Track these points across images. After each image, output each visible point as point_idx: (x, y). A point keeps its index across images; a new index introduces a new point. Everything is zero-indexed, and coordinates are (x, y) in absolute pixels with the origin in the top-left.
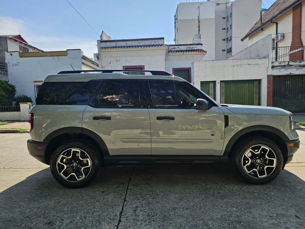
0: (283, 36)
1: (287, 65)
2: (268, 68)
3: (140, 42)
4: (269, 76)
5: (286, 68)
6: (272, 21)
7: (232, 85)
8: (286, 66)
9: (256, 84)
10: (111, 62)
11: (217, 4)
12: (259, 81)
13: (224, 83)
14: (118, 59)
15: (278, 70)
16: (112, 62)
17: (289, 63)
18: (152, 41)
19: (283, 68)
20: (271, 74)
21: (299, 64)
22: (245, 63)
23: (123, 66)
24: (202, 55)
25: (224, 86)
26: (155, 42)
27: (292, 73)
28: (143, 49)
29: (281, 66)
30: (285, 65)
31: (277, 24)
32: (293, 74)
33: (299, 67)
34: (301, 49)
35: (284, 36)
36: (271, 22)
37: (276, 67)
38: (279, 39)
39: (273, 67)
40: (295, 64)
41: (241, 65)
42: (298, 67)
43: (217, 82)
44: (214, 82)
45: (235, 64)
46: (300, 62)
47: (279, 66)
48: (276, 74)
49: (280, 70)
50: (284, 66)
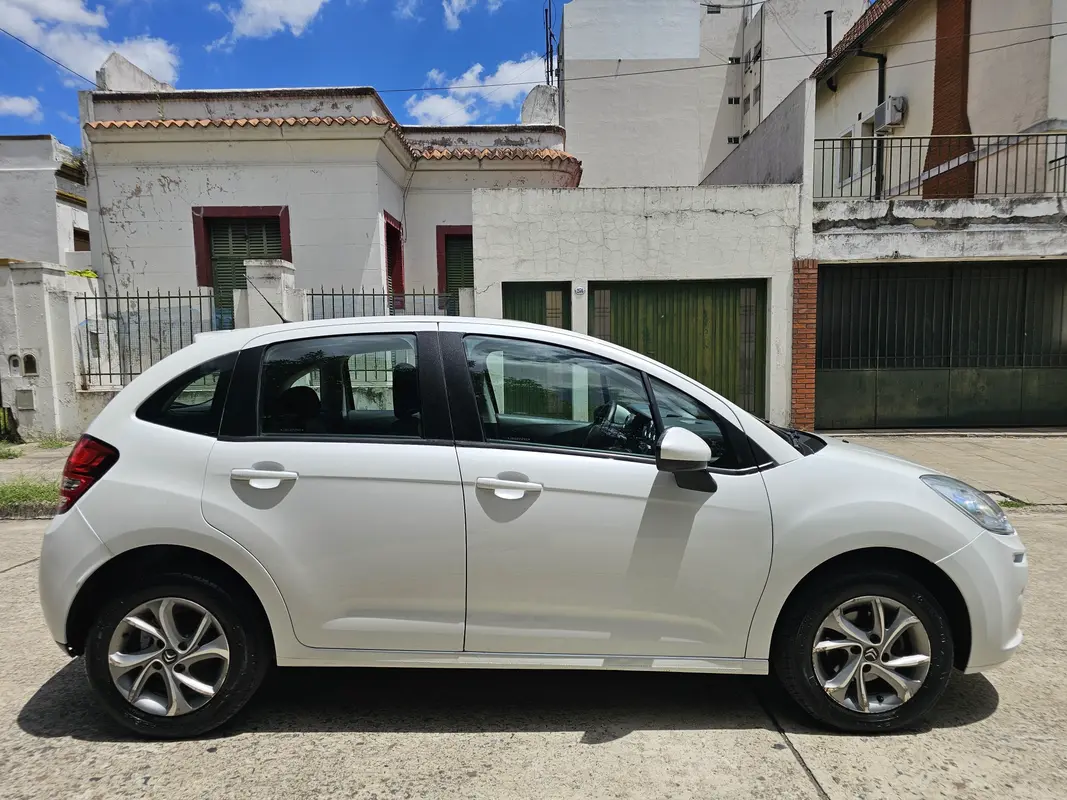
0: (903, 109)
1: (885, 218)
2: (795, 230)
3: (268, 102)
4: (799, 266)
5: (879, 230)
6: (861, 46)
7: (641, 302)
8: (882, 224)
9: (747, 297)
10: (138, 191)
11: (712, 9)
12: (761, 286)
13: (608, 292)
14: (171, 173)
15: (842, 240)
16: (144, 188)
17: (891, 209)
18: (322, 104)
19: (866, 232)
20: (810, 257)
21: (938, 214)
22: (696, 207)
23: (193, 208)
24: (562, 174)
25: (608, 304)
26: (335, 106)
27: (902, 253)
28: (280, 137)
29: (860, 224)
30: (876, 219)
31: (883, 60)
32: (905, 257)
33: (933, 227)
34: (963, 159)
35: (907, 108)
36: (861, 53)
37: (836, 224)
38: (888, 120)
39: (819, 227)
40: (920, 214)
41: (680, 213)
42: (929, 230)
43: (574, 287)
44: (565, 287)
45: (650, 208)
46: (942, 207)
47: (848, 223)
48: (833, 258)
49: (852, 240)
50: (872, 223)
